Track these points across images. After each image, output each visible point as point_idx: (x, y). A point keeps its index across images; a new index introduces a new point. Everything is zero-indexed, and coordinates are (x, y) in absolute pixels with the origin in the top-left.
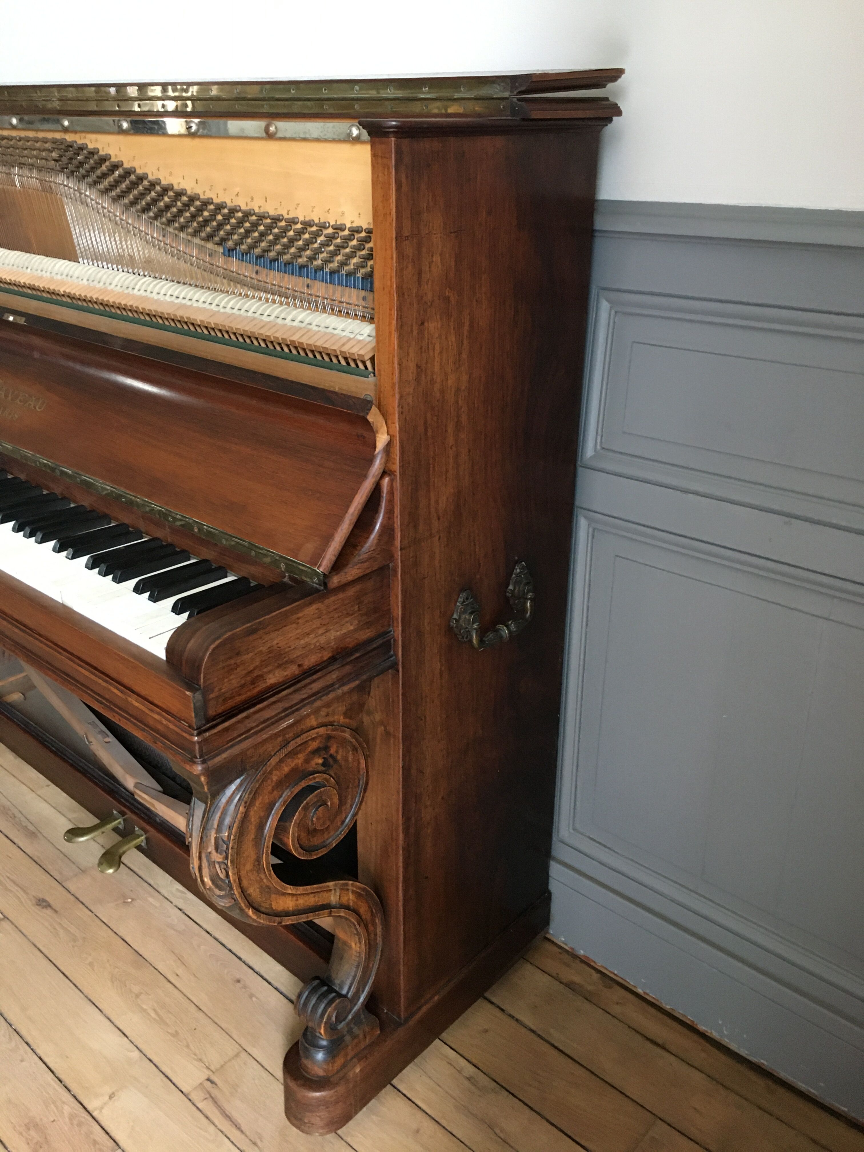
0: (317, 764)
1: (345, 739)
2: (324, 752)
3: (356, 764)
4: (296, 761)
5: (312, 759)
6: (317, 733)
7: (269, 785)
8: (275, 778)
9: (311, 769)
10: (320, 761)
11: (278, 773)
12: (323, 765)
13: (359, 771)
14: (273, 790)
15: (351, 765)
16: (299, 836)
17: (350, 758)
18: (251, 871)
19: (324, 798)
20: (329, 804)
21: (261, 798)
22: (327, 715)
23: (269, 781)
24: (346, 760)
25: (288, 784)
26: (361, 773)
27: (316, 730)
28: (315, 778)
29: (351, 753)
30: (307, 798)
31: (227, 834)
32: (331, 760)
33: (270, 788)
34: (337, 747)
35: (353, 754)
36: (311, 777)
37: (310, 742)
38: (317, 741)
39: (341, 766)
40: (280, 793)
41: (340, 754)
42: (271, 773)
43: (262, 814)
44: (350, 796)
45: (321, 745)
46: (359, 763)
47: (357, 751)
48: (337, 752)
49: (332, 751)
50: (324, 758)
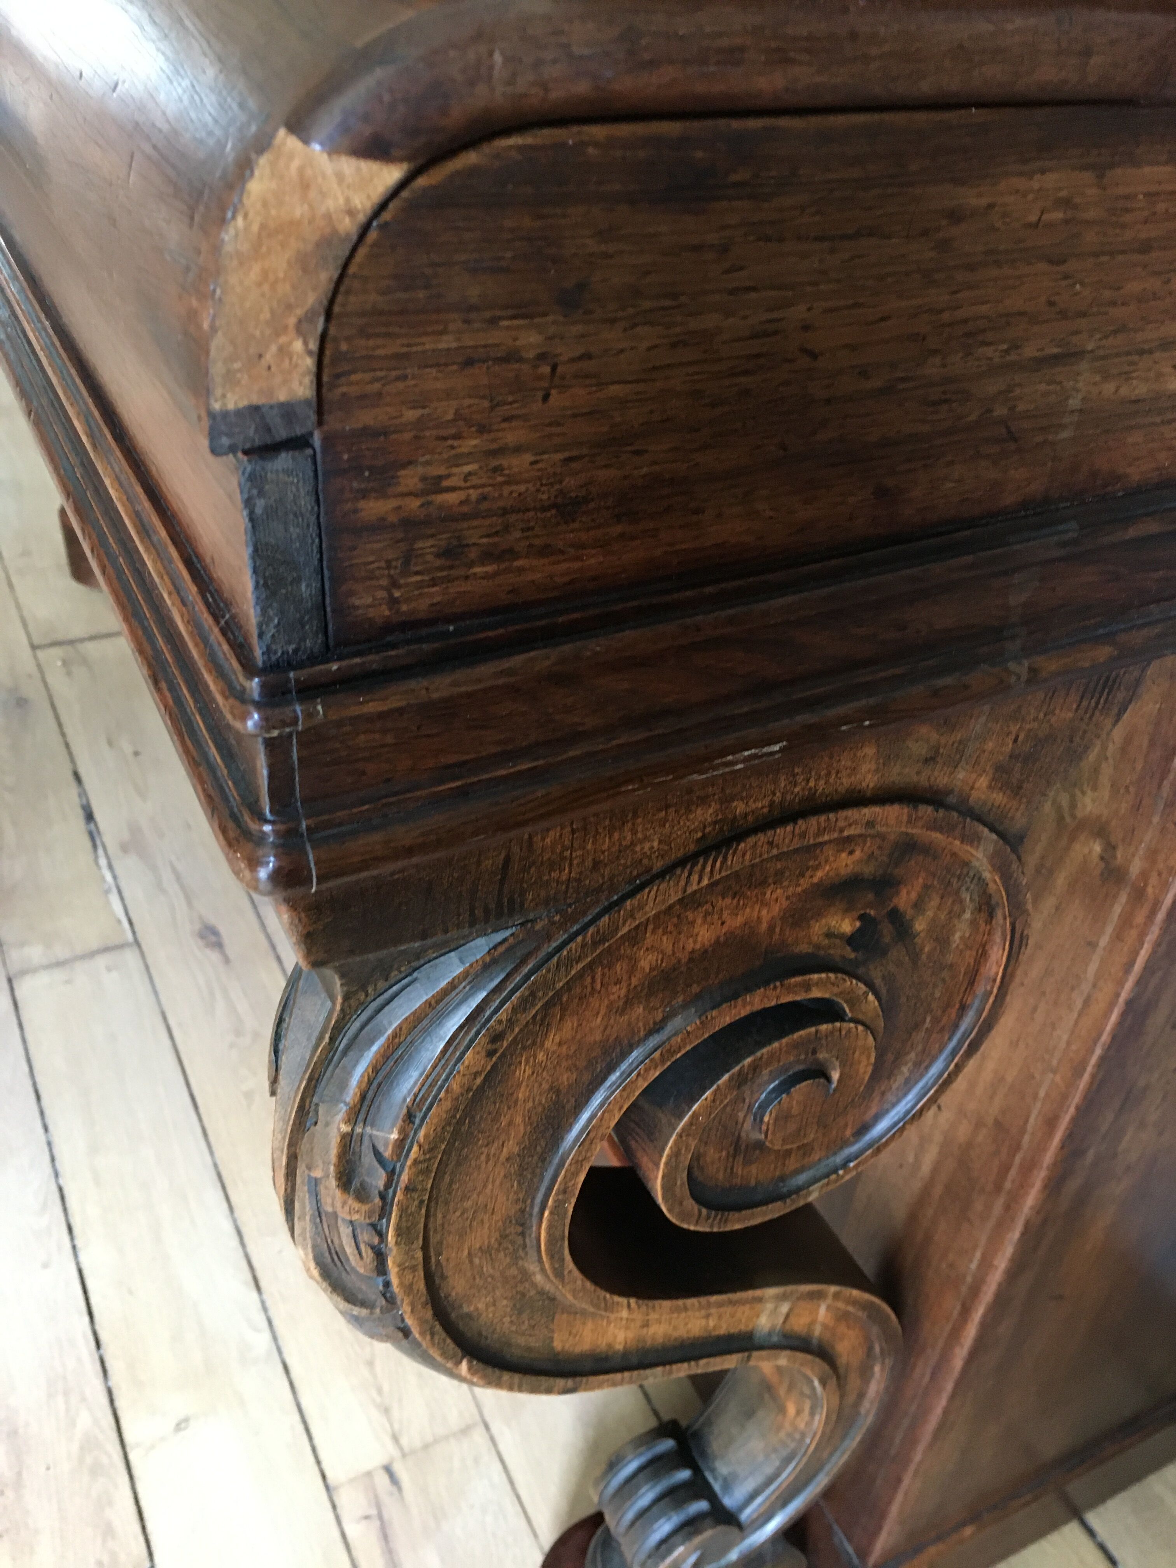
0: (829, 935)
1: (966, 864)
2: (870, 896)
3: (969, 957)
4: (750, 913)
5: (818, 915)
6: (870, 824)
7: (618, 982)
8: (647, 961)
9: (804, 948)
10: (847, 926)
11: (667, 944)
12: (851, 940)
13: (972, 983)
14: (628, 1003)
15: (950, 958)
16: (697, 1157)
17: (960, 932)
18: (486, 1251)
19: (822, 1056)
20: (835, 1076)
21: (569, 1024)
22: (930, 760)
23: (620, 968)
24: (942, 941)
25: (695, 988)
26: (980, 988)
27: (867, 812)
28: (807, 987)
29: (967, 915)
30: (761, 1045)
31: (394, 1136)
32: (887, 931)
33: (618, 992)
34: (926, 887)
35: (973, 923)
36: (799, 979)
37: (829, 851)
38: (858, 854)
39: (915, 958)
40: (659, 1016)
41: (930, 914)
42: (634, 938)
43: (566, 1078)
44: (912, 1055)
45: (868, 870)
46: (982, 955)
47: (991, 916)
48: (919, 906)
49: (904, 899)
50: (861, 917)
